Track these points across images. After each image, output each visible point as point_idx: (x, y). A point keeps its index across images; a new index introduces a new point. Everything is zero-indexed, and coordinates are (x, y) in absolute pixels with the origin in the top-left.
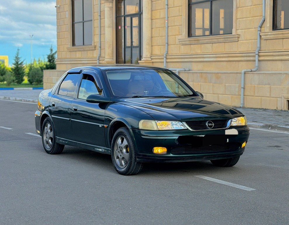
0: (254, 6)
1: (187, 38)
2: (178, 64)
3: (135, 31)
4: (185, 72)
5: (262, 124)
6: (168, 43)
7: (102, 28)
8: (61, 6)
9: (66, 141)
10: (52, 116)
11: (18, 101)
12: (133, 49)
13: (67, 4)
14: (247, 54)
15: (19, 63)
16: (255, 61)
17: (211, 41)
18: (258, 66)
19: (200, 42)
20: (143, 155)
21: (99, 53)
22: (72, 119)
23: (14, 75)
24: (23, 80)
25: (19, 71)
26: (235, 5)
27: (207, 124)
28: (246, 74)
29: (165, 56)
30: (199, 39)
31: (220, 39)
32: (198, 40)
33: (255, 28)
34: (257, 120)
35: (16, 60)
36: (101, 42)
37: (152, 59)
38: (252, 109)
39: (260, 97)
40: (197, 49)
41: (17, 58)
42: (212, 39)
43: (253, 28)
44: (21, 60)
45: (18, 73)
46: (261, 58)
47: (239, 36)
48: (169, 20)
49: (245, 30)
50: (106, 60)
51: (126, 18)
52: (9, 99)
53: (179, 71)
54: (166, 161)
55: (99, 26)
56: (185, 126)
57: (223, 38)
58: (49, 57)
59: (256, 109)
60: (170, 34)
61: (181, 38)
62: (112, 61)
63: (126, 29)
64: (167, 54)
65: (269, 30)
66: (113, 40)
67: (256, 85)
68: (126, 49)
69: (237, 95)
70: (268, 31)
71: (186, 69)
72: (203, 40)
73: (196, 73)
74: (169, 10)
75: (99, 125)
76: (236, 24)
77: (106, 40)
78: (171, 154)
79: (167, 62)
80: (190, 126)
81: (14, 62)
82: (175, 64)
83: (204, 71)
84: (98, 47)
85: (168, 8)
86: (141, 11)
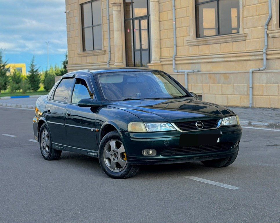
0: (260, 4)
1: (196, 39)
2: (187, 66)
3: (144, 34)
4: (194, 73)
5: (266, 124)
6: (176, 45)
7: (111, 32)
8: (70, 11)
9: (62, 146)
10: (48, 122)
11: (29, 108)
12: (143, 52)
13: (76, 9)
14: (255, 53)
15: (35, 70)
16: (263, 60)
17: (218, 41)
18: (266, 65)
19: (207, 43)
20: (133, 158)
21: (109, 58)
22: (66, 124)
23: (29, 82)
24: (38, 88)
25: (35, 78)
26: (242, 4)
27: (196, 125)
28: (254, 74)
29: (174, 58)
30: (207, 39)
31: (228, 38)
32: (206, 41)
33: (261, 26)
34: (263, 120)
35: (32, 68)
36: (110, 46)
37: (161, 61)
38: (261, 109)
39: (269, 97)
40: (205, 50)
41: (32, 66)
42: (219, 39)
43: (260, 26)
44: (36, 68)
45: (33, 80)
46: (269, 57)
47: (246, 35)
48: (176, 21)
49: (252, 29)
50: (116, 64)
51: (134, 21)
52: (21, 107)
53: (188, 73)
54: (157, 163)
55: (108, 30)
56: (174, 127)
57: (230, 38)
58: (65, 64)
59: (265, 108)
60: (178, 35)
61: (189, 39)
62: (122, 65)
63: (135, 32)
64: (176, 55)
65: (276, 27)
66: (122, 44)
67: (265, 85)
68: (136, 53)
69: (246, 95)
70: (275, 29)
71: (195, 71)
72: (211, 40)
73: (205, 74)
74: (176, 11)
75: (91, 129)
76: (243, 23)
77: (115, 43)
78: (161, 156)
79: (176, 64)
80: (179, 127)
81: (30, 70)
82: (183, 66)
83: (212, 71)
84: (108, 52)
85: (175, 9)
86: (149, 14)
